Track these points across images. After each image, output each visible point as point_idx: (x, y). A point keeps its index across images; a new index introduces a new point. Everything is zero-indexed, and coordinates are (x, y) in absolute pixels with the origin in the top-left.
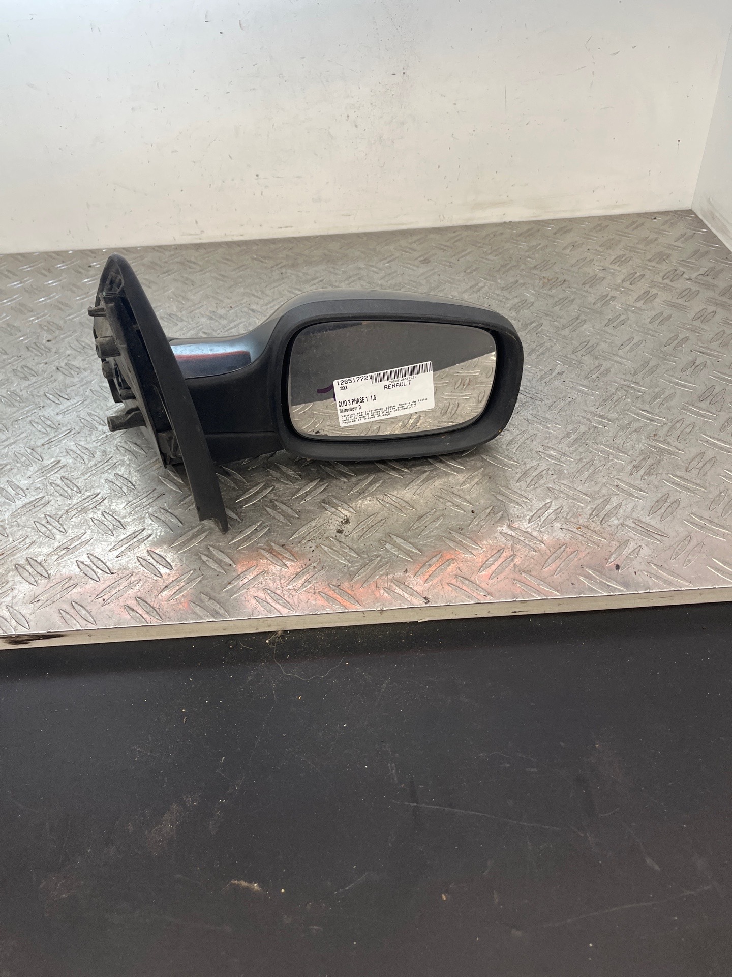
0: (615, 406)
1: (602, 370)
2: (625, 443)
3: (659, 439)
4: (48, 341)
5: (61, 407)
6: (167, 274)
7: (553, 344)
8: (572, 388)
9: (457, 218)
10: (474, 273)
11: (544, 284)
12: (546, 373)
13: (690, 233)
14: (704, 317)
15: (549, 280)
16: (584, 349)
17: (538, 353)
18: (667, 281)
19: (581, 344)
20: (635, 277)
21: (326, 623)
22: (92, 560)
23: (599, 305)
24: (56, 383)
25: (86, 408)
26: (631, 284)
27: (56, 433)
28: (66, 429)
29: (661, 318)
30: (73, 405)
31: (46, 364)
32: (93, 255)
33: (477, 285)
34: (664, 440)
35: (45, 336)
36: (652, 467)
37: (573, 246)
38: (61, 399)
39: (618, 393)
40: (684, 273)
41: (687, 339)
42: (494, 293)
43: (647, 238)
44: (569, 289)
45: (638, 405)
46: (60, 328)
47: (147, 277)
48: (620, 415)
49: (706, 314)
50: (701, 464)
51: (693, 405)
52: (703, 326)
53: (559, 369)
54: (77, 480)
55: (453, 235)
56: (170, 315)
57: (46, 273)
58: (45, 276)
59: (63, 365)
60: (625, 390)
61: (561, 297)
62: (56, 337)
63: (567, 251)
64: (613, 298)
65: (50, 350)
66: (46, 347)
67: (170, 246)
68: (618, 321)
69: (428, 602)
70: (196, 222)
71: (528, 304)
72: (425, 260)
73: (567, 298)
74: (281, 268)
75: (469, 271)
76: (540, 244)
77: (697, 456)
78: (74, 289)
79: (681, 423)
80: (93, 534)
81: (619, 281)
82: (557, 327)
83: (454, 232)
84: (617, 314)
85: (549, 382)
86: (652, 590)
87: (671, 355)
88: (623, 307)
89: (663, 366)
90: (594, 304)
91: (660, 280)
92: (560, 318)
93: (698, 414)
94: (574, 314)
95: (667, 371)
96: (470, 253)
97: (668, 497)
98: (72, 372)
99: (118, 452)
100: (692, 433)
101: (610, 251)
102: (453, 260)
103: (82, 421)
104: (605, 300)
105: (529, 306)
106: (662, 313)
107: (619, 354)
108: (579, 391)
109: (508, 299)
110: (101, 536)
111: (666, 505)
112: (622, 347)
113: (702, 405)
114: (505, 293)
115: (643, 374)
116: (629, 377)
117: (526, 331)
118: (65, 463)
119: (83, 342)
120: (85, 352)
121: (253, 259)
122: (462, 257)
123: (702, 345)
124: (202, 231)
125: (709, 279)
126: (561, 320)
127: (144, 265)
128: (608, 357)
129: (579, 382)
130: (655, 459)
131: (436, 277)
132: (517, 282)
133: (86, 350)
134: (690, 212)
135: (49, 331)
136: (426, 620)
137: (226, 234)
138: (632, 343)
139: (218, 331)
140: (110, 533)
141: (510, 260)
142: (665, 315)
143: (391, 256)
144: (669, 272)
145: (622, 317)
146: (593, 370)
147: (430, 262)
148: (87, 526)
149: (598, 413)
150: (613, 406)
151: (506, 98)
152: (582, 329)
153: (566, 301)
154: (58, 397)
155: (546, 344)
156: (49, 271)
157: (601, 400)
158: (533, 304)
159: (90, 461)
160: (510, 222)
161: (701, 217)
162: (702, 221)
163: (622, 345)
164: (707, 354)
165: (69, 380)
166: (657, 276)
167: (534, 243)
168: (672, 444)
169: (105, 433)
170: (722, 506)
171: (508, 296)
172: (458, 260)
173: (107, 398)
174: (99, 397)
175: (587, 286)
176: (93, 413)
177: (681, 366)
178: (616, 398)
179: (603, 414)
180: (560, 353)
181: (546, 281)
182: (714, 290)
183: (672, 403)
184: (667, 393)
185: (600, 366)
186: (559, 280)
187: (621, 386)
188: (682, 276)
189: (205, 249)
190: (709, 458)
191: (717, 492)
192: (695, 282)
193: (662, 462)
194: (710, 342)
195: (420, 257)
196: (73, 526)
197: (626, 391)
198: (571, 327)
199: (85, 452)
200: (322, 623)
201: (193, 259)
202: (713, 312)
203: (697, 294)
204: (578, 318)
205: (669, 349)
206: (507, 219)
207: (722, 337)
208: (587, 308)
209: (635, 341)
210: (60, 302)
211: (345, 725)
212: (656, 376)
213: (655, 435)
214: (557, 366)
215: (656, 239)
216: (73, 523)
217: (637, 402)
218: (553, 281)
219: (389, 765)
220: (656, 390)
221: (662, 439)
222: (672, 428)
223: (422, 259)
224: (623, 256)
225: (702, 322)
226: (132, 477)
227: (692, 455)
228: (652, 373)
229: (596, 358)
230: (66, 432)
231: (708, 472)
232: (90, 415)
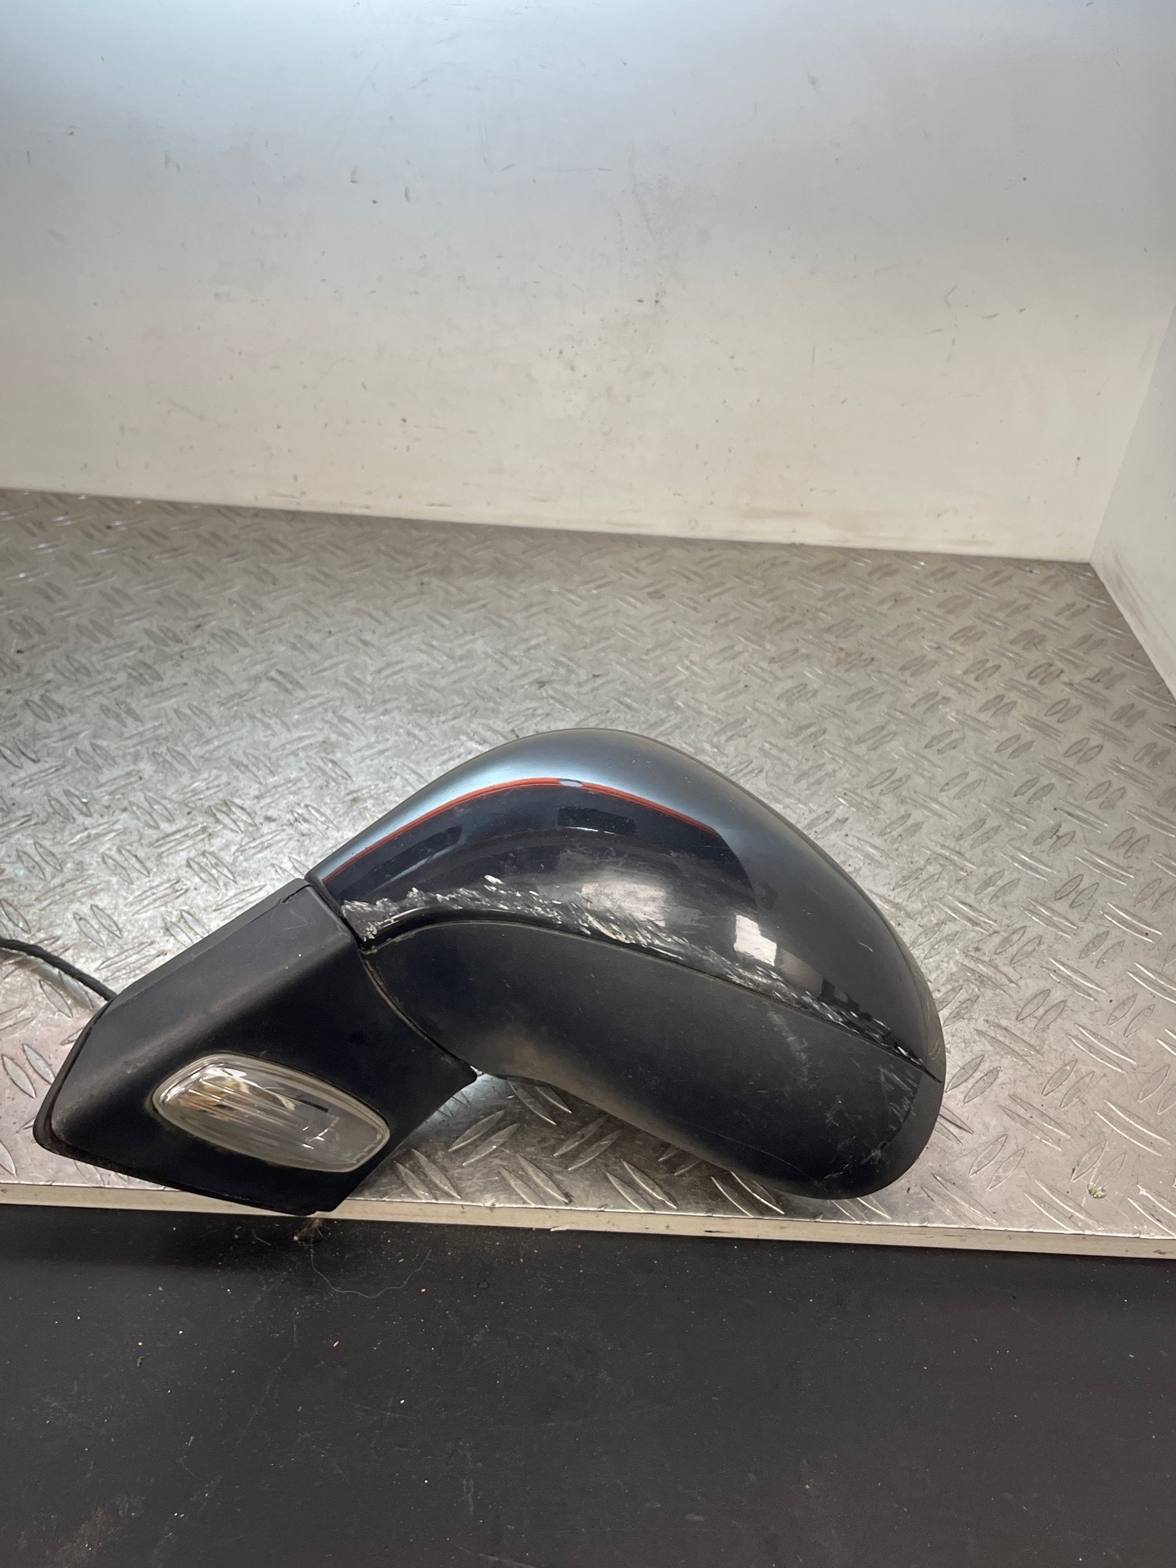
0: (920, 890)
1: (909, 823)
2: (928, 956)
3: (982, 958)
4: (19, 652)
5: (22, 774)
6: (233, 558)
7: (837, 768)
8: (856, 849)
9: (719, 526)
10: (731, 627)
11: (839, 662)
12: (819, 818)
13: (1081, 603)
14: (1083, 752)
15: (848, 655)
16: (886, 784)
17: (812, 780)
18: (1035, 683)
19: (882, 773)
20: (984, 668)
21: (399, 1215)
22: (29, 1058)
23: (922, 708)
24: (19, 730)
25: (63, 781)
26: (977, 679)
27: (6, 820)
28: (22, 813)
29: (1015, 746)
30: (41, 772)
31: (9, 692)
32: (117, 508)
33: (731, 647)
34: (990, 961)
35: (15, 642)
36: (964, 1005)
37: (896, 600)
38: (23, 758)
39: (928, 867)
40: (1062, 672)
41: (1051, 786)
42: (757, 666)
43: (1014, 603)
44: (876, 674)
45: (957, 894)
46: (41, 631)
47: (200, 559)
48: (926, 907)
49: (1086, 749)
50: (1041, 1011)
51: (1043, 905)
52: (1078, 768)
53: (840, 812)
54: (26, 909)
55: (709, 554)
56: (228, 632)
57: (35, 529)
58: (33, 534)
59: (36, 698)
60: (940, 864)
61: (862, 687)
62: (33, 647)
63: (885, 608)
64: (946, 700)
65: (18, 668)
66: (13, 663)
67: (247, 509)
68: (947, 741)
69: (570, 1201)
70: (295, 478)
71: (809, 692)
72: (657, 592)
73: (870, 690)
74: (423, 573)
75: (722, 621)
76: (842, 590)
77: (1036, 996)
78: (76, 563)
79: (1021, 933)
80: (38, 1009)
81: (959, 672)
82: (848, 739)
83: (710, 550)
84: (948, 729)
85: (821, 833)
86: (933, 1223)
87: (1023, 813)
88: (959, 717)
89: (1006, 829)
90: (914, 706)
91: (1024, 681)
92: (856, 723)
93: (1049, 922)
94: (879, 721)
95: (1011, 839)
96: (729, 589)
97: (980, 1062)
98: (50, 713)
99: (103, 866)
100: (1034, 954)
101: (951, 617)
102: (701, 598)
103: (53, 803)
104: (932, 701)
105: (809, 695)
106: (1017, 737)
107: (940, 800)
108: (867, 856)
109: (777, 678)
110: (51, 1016)
111: (978, 1075)
112: (947, 787)
113: (1058, 906)
114: (775, 667)
115: (973, 839)
116: (951, 843)
117: (799, 739)
118: (12, 875)
119: (76, 660)
120: (77, 680)
121: (379, 551)
122: (715, 595)
123: (1072, 801)
124: (303, 493)
125: (1099, 687)
126: (857, 727)
127: (198, 536)
128: (921, 801)
129: (870, 840)
130: (970, 991)
131: (669, 624)
132: (796, 651)
133: (80, 676)
134: (1086, 566)
135: (24, 633)
136: (564, 1229)
137: (341, 503)
138: (964, 784)
139: (302, 673)
140: (67, 1011)
141: (791, 612)
142: (1023, 741)
143: (602, 578)
144: (1040, 667)
145: (955, 736)
146: (894, 822)
147: (663, 596)
148: (31, 994)
149: (891, 898)
150: (917, 890)
151: (813, 359)
152: (887, 747)
153: (870, 695)
154: (19, 754)
155: (826, 767)
156: (41, 526)
157: (900, 876)
158: (816, 691)
159: (54, 876)
160: (802, 545)
161: (1102, 578)
162: (1103, 585)
163: (947, 784)
164: (1079, 818)
165: (42, 727)
166: (1020, 671)
167: (833, 586)
168: (1001, 969)
169: (86, 829)
170: (1063, 1089)
171: (780, 674)
172: (709, 600)
173: (100, 767)
174: (87, 762)
175: (908, 673)
176: (72, 790)
177: (1036, 834)
178: (924, 876)
179: (900, 901)
180: (846, 785)
181: (842, 655)
182: (1105, 709)
183: (1011, 898)
184: (1007, 879)
185: (908, 816)
186: (864, 657)
187: (935, 856)
188: (1058, 676)
189: (303, 522)
190: (1056, 1002)
191: (1059, 1064)
192: (1077, 690)
193: (981, 999)
194: (1087, 799)
195: (648, 586)
196: (7, 990)
197: (942, 865)
198: (871, 742)
199: (48, 859)
200: (392, 1214)
201: (280, 538)
202: (1098, 747)
203: (1078, 712)
204: (883, 728)
205: (1021, 801)
206: (798, 539)
207: (1105, 792)
208: (902, 713)
209: (969, 780)
210: (49, 585)
211: (402, 1401)
212: (994, 845)
213: (977, 949)
214: (837, 806)
215: (1027, 607)
216: (7, 986)
217: (957, 888)
218: (854, 657)
219: (465, 1482)
220: (991, 871)
221: (987, 959)
222: (1006, 940)
223: (651, 589)
224: (971, 629)
225: (1079, 761)
226: (119, 915)
227: (1030, 993)
228: (988, 839)
229: (903, 802)
230: (23, 820)
231: (1051, 1026)
232: (67, 793)
